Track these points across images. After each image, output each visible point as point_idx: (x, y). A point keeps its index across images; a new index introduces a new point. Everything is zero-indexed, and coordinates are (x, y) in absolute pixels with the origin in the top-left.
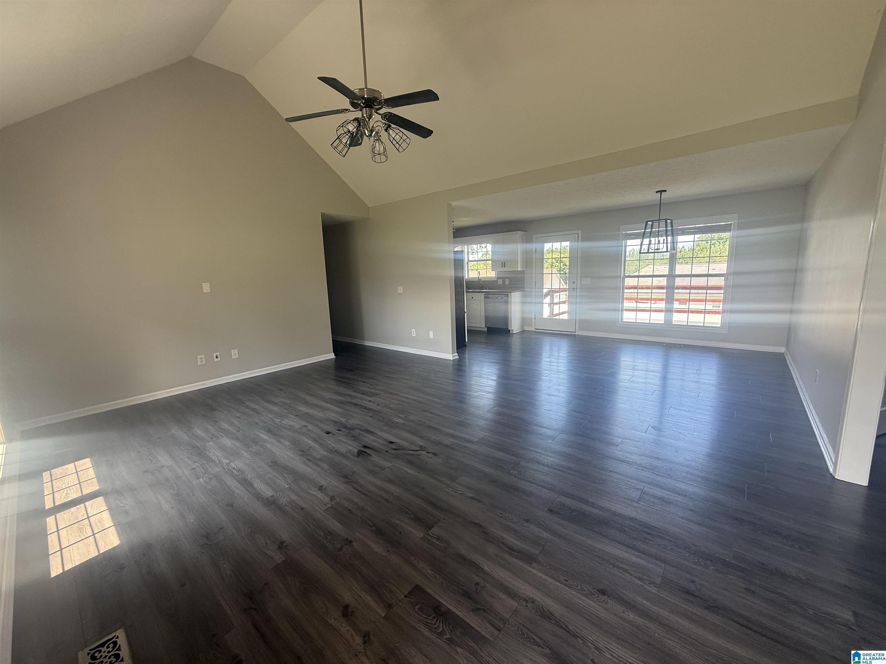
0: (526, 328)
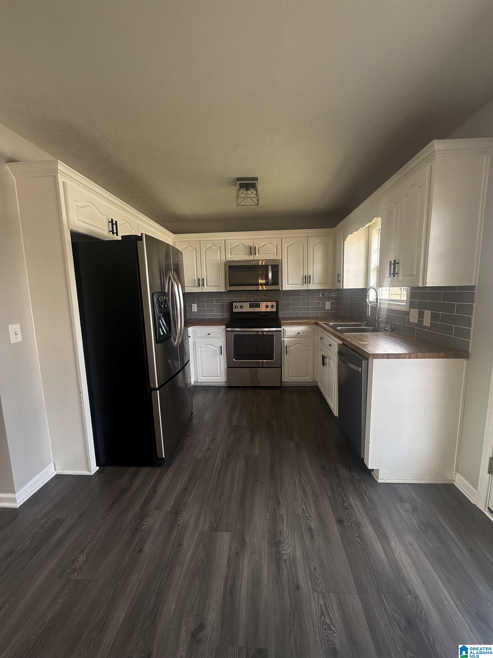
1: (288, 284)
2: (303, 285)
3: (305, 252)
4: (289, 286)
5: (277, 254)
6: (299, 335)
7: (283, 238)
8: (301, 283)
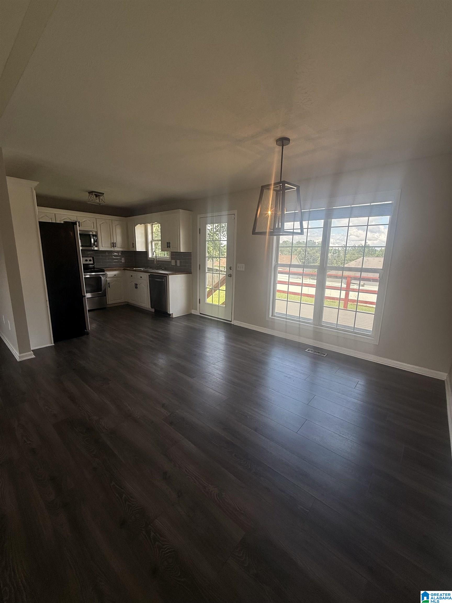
0: (193, 312)
1: (102, 247)
2: (112, 248)
3: (111, 229)
4: (103, 248)
5: (94, 228)
6: (115, 276)
7: (97, 218)
8: (110, 247)
